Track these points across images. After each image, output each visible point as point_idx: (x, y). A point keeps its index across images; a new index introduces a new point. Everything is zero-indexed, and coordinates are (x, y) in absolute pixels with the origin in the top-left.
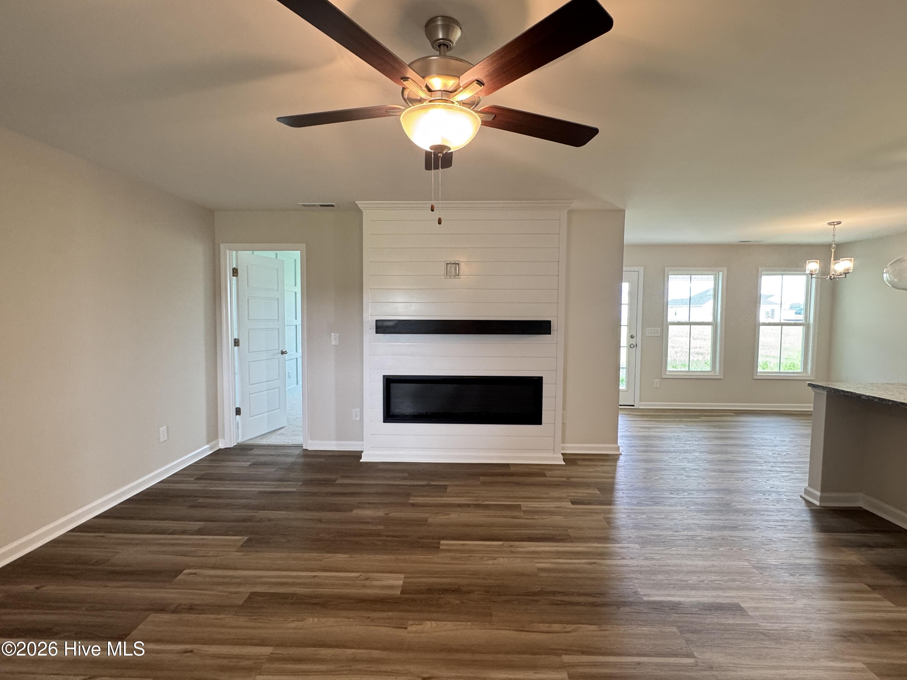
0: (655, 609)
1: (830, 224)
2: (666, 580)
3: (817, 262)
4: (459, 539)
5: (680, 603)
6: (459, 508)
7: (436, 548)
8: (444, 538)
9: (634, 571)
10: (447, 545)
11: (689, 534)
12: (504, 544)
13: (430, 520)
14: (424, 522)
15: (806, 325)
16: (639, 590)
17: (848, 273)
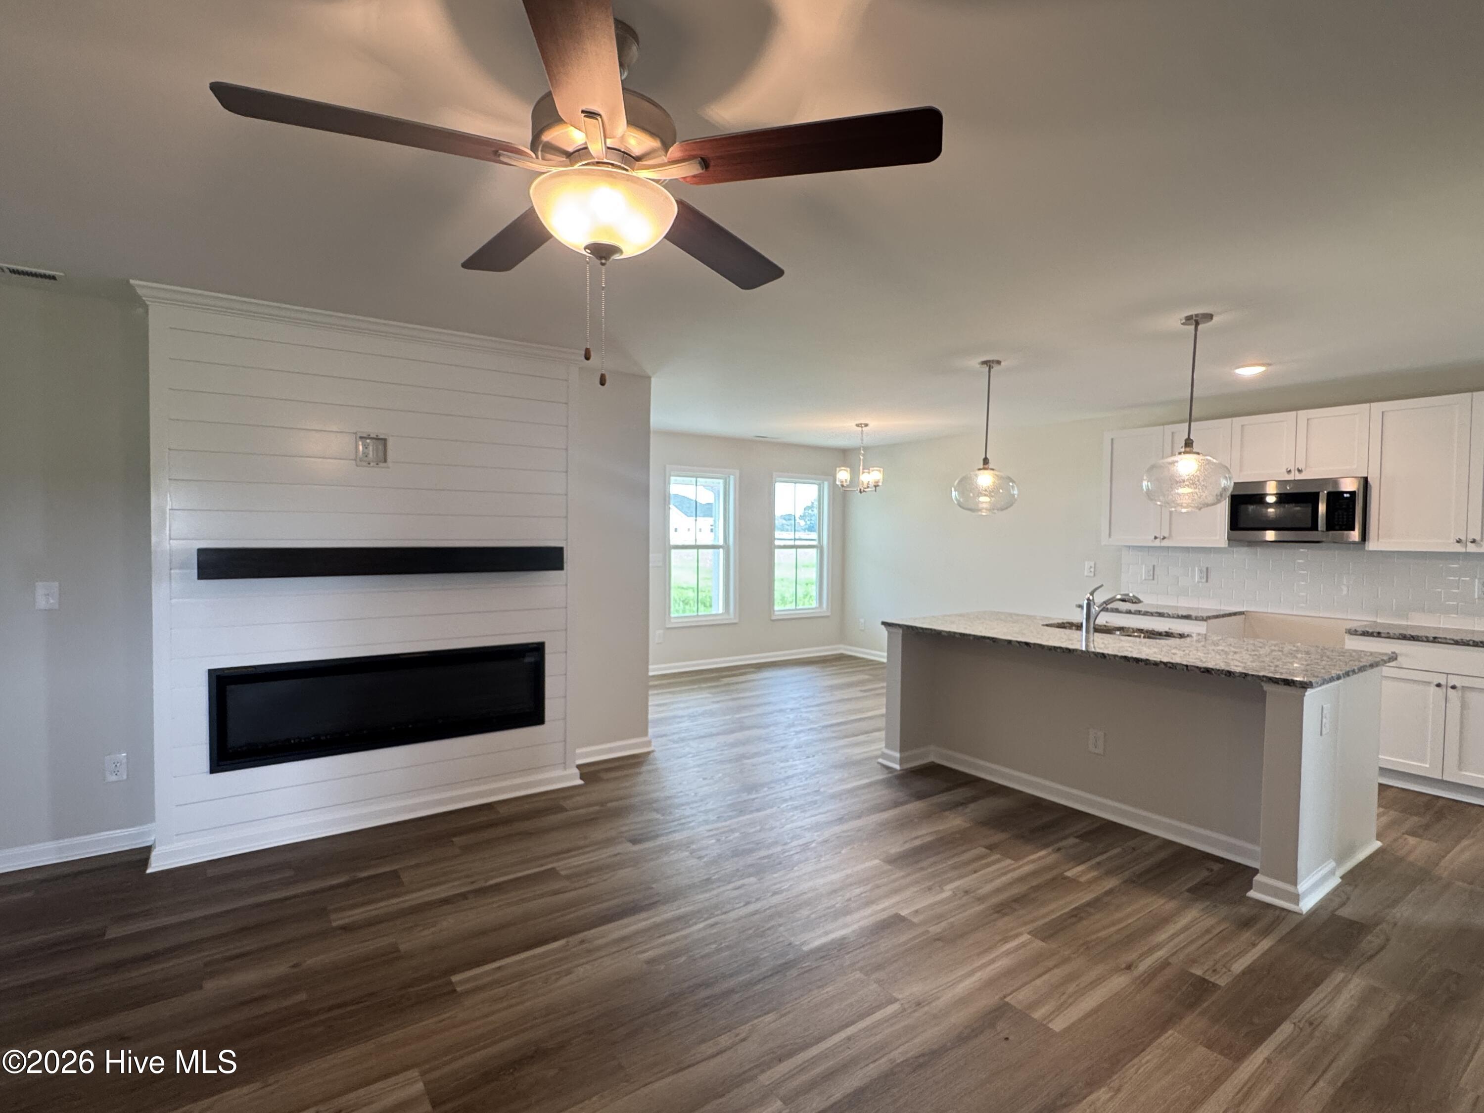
0: (823, 957)
1: (858, 425)
2: (812, 913)
3: (847, 471)
4: (485, 962)
5: (844, 938)
6: (445, 907)
7: (451, 994)
8: (455, 970)
9: (770, 916)
10: (467, 981)
11: (801, 843)
12: (568, 942)
13: (403, 947)
14: (391, 956)
15: (821, 548)
16: (792, 939)
17: (878, 486)
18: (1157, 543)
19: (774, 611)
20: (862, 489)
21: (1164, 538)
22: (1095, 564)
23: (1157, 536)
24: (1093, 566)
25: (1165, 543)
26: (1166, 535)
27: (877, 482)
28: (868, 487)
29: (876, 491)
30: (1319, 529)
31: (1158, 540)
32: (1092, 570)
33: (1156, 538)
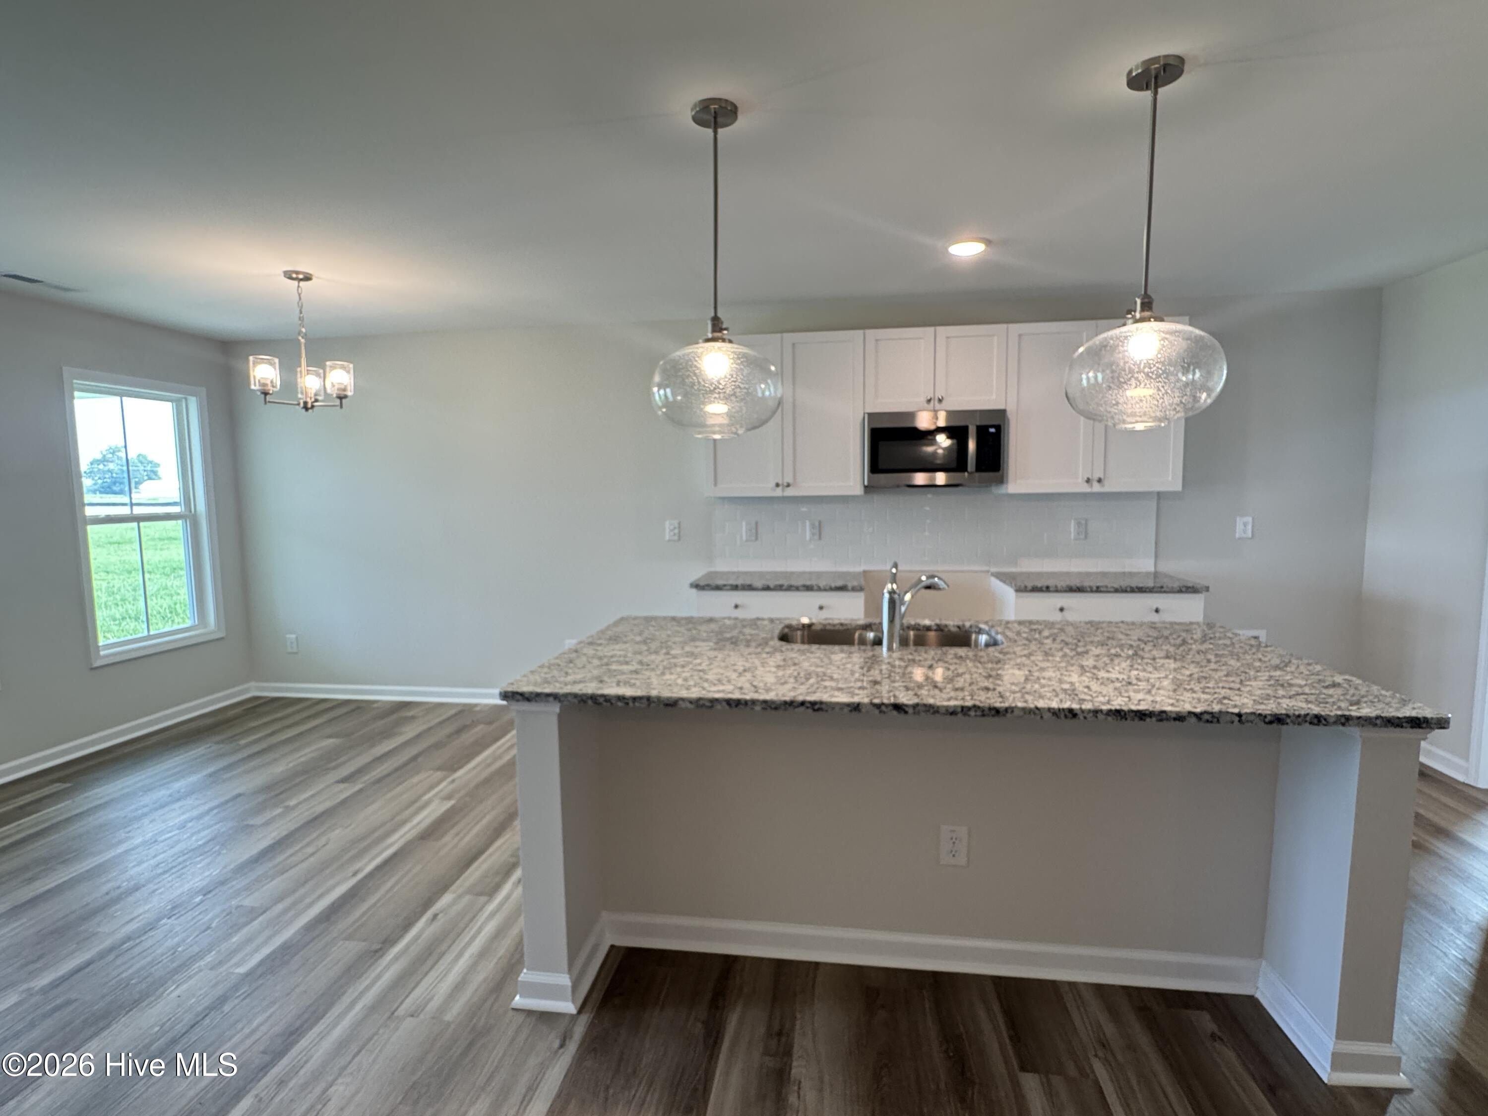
1: (288, 275)
3: (272, 364)
15: (190, 518)
17: (346, 397)
18: (779, 492)
19: (98, 647)
20: (310, 402)
21: (788, 485)
22: (679, 524)
23: (780, 482)
24: (676, 525)
25: (789, 492)
26: (790, 481)
27: (345, 390)
28: (316, 401)
29: (341, 406)
30: (969, 469)
31: (780, 488)
32: (676, 531)
33: (777, 485)
